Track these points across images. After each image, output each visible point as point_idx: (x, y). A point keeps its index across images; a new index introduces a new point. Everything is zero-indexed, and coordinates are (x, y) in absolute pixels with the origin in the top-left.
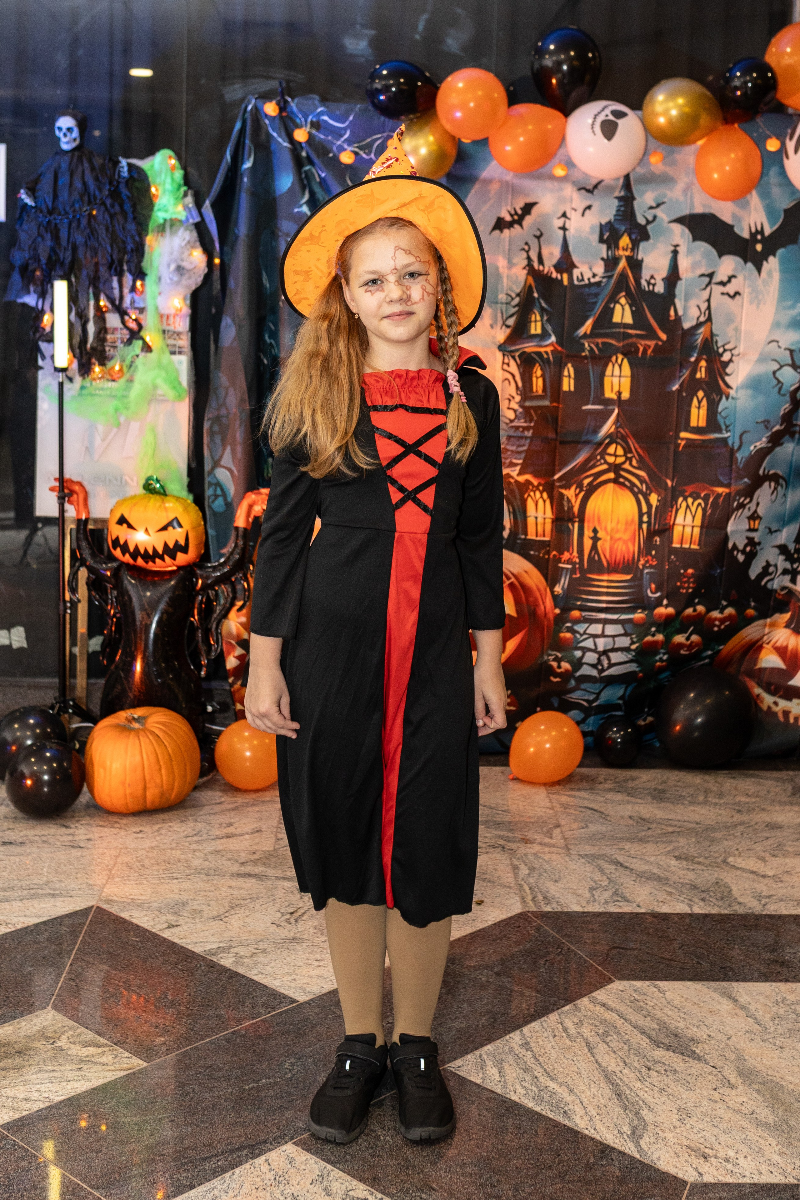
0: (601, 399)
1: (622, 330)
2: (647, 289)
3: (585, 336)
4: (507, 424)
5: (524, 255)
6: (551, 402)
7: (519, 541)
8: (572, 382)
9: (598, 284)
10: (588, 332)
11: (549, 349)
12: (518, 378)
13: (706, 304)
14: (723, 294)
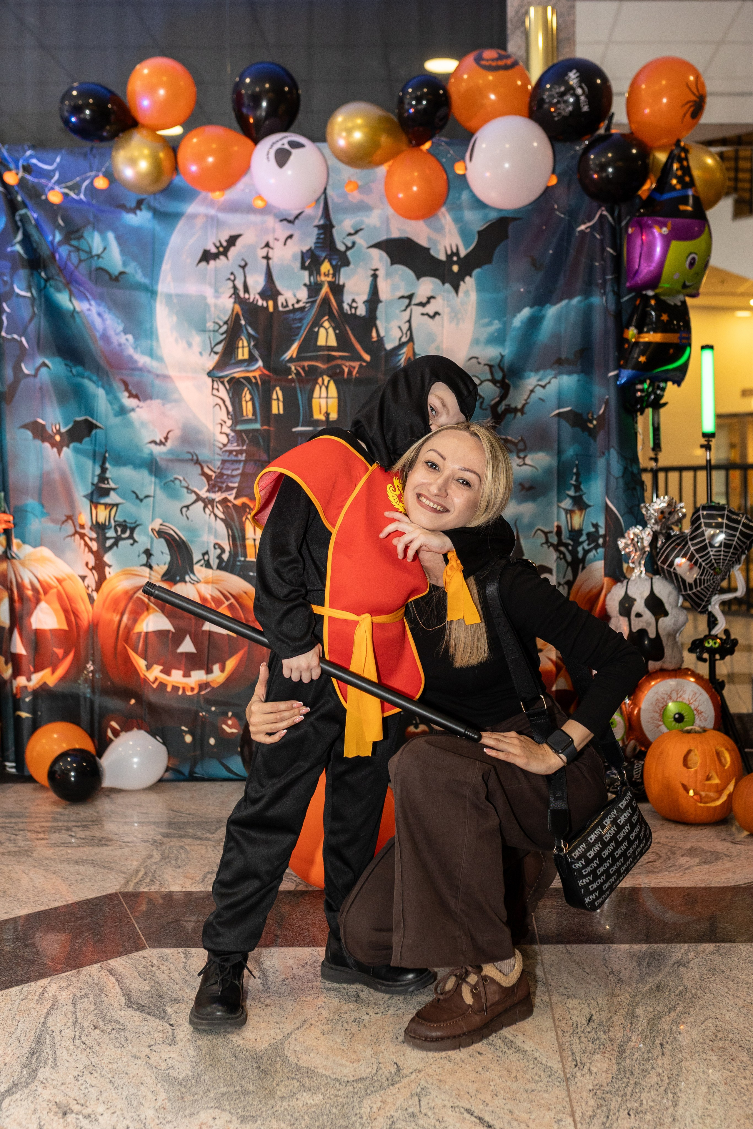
0: (310, 421)
1: (326, 353)
2: (349, 312)
3: (291, 360)
4: (221, 449)
5: (231, 284)
6: (262, 425)
7: (238, 563)
8: (281, 405)
9: (302, 309)
10: (294, 356)
11: (257, 374)
12: (228, 403)
13: (407, 325)
14: (423, 314)
